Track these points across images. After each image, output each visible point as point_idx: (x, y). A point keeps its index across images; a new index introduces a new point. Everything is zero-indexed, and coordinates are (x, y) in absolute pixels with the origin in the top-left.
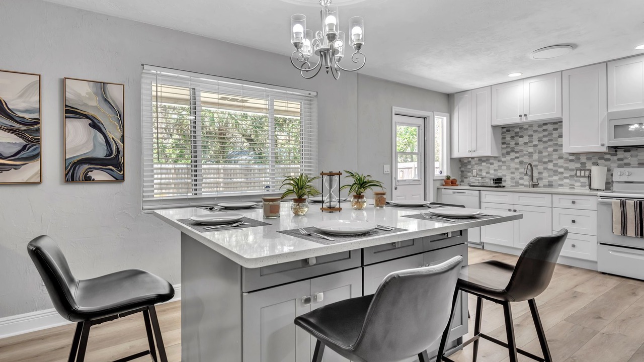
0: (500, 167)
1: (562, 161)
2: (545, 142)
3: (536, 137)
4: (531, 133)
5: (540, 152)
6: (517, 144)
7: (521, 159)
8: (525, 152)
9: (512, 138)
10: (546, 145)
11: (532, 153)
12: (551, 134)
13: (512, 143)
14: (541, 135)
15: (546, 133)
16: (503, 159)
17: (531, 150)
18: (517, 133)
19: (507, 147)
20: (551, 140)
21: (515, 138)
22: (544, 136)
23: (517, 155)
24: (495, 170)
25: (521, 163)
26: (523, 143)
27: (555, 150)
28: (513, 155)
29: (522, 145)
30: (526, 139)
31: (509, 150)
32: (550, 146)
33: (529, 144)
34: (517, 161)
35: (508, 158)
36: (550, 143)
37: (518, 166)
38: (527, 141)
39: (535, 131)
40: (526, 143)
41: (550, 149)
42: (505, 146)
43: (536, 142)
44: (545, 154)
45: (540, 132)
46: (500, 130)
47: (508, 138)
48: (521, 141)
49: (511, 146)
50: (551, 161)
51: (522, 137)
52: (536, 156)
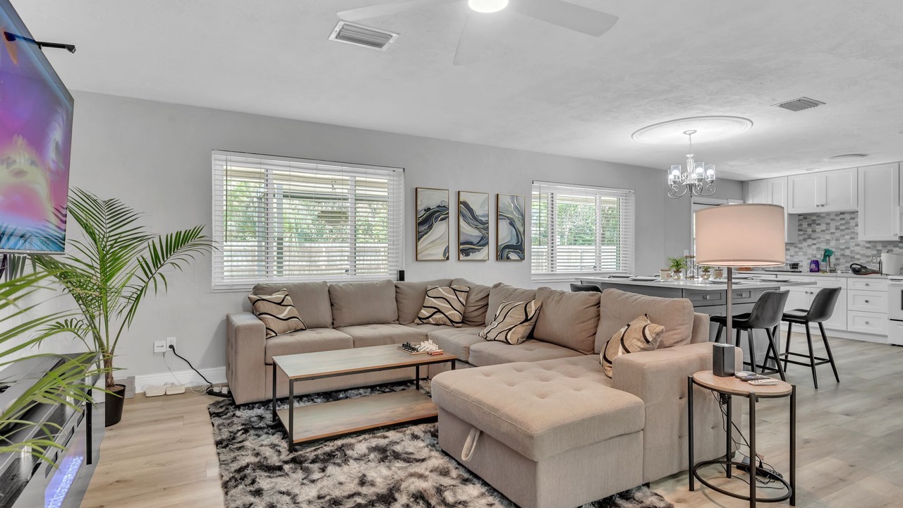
0: (796, 252)
1: (859, 248)
2: (842, 230)
3: (833, 225)
4: (828, 221)
5: (837, 240)
6: (814, 231)
7: (818, 246)
8: (822, 239)
9: (809, 225)
10: (843, 233)
11: (829, 240)
12: (848, 223)
13: (809, 230)
14: (839, 223)
15: (843, 222)
16: (800, 246)
17: (828, 237)
18: (814, 221)
19: (804, 234)
20: (848, 229)
21: (812, 225)
22: (841, 225)
23: (815, 242)
24: (791, 256)
25: (818, 249)
26: (820, 230)
27: (851, 238)
28: (810, 242)
29: (818, 233)
30: (823, 227)
31: (806, 237)
32: (847, 234)
33: (827, 232)
34: (813, 247)
35: (805, 244)
36: (847, 231)
37: (815, 252)
38: (825, 229)
39: (832, 220)
40: (822, 231)
41: (847, 237)
42: (801, 233)
43: (833, 230)
44: (842, 241)
45: (837, 221)
46: (797, 218)
47: (805, 225)
48: (818, 228)
49: (808, 233)
50: (848, 248)
51: (819, 224)
52: (833, 243)
